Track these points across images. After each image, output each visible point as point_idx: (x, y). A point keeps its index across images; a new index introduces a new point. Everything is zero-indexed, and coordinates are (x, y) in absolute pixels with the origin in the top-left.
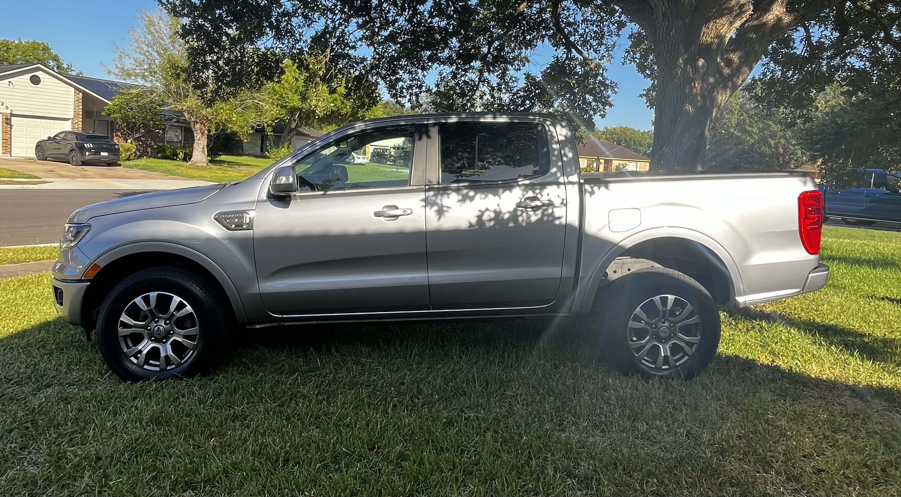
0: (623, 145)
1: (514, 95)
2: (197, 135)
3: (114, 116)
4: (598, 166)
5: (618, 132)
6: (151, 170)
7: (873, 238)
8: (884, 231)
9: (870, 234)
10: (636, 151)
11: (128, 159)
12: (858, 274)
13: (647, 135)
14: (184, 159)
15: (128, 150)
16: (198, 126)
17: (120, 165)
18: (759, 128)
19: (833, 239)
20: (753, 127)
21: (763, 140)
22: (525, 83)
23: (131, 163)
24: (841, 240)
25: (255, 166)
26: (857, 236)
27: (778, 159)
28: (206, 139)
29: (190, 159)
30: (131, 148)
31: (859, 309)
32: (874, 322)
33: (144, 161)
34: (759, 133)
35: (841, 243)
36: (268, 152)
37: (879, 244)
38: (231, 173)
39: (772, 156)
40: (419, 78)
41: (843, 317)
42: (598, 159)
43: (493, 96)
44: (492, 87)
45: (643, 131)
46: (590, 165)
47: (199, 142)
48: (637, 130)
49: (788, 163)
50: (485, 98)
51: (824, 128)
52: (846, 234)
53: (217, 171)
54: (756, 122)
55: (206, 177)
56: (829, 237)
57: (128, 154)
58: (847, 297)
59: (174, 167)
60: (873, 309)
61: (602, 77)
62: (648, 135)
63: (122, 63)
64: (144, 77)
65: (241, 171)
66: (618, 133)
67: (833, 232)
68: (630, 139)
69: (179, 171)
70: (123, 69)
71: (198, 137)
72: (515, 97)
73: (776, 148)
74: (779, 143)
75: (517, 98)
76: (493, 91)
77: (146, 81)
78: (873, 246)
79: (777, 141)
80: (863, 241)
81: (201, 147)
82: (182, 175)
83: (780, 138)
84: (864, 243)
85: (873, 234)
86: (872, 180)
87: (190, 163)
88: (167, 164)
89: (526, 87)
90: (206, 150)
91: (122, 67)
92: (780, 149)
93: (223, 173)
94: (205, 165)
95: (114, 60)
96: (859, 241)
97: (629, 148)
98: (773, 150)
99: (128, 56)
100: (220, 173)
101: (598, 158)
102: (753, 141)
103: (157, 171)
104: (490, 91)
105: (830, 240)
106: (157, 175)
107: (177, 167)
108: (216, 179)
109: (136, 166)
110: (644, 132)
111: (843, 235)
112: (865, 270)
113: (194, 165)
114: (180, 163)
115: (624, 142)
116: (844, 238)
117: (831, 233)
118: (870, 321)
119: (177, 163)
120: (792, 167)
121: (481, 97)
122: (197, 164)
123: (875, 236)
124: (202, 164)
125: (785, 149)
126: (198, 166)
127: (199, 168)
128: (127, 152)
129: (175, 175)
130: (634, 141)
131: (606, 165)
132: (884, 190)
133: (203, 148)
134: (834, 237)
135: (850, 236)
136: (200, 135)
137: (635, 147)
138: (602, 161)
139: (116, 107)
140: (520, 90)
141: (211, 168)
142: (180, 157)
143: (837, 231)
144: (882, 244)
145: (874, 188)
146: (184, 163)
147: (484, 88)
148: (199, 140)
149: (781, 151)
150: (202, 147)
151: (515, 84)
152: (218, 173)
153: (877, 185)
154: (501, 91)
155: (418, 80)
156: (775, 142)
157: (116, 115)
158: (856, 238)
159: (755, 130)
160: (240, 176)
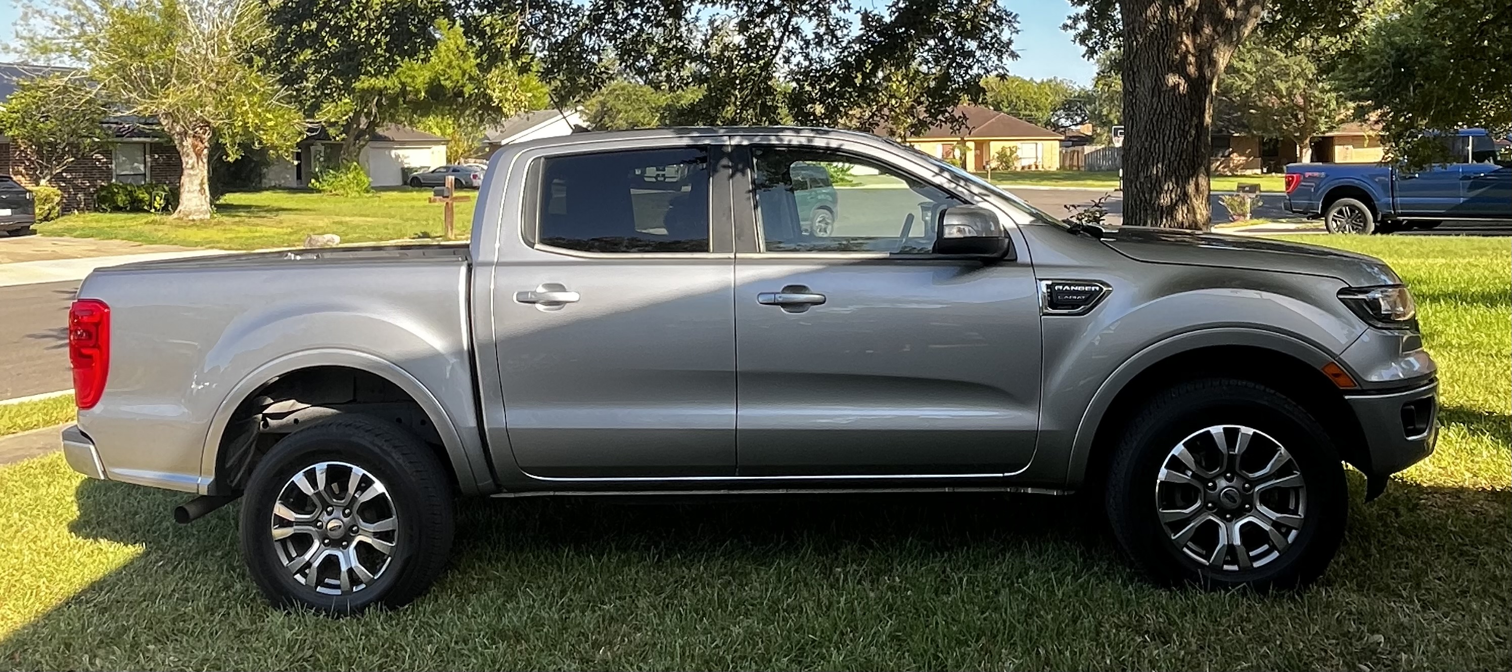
0: (1006, 110)
1: (843, 51)
2: (189, 160)
3: (11, 133)
4: (964, 154)
5: (993, 85)
6: (102, 237)
7: (1482, 251)
8: (1500, 238)
9: (1476, 245)
10: (1030, 119)
11: (46, 219)
12: (1468, 317)
13: (1047, 87)
14: (165, 209)
15: (47, 199)
16: (188, 142)
17: (34, 232)
18: (1256, 62)
19: (1416, 260)
20: (1244, 61)
21: (1265, 82)
22: (861, 29)
23: (55, 226)
24: (1430, 261)
25: (306, 210)
26: (1456, 250)
27: (1295, 116)
28: (206, 166)
29: (175, 209)
30: (52, 196)
31: (1480, 375)
32: (1505, 393)
33: (76, 219)
34: (1258, 70)
35: (1432, 266)
36: (317, 180)
37: (1495, 261)
38: (264, 229)
39: (1283, 112)
40: (681, 36)
41: (1457, 388)
42: (963, 142)
43: (807, 57)
44: (805, 41)
45: (1039, 81)
46: (948, 154)
47: (192, 172)
48: (1028, 79)
49: (1315, 122)
50: (794, 60)
51: (1375, 57)
52: (1437, 249)
53: (234, 227)
54: (1249, 51)
55: (218, 242)
56: (1410, 257)
57: (47, 208)
58: (1458, 357)
59: (147, 227)
60: (1501, 372)
61: (995, 7)
62: (1050, 86)
63: (30, 28)
64: (75, 53)
65: (281, 222)
66: (993, 89)
67: (1415, 248)
68: (1018, 97)
69: (160, 234)
70: (32, 39)
71: (190, 162)
72: (846, 53)
73: (1290, 94)
74: (1295, 86)
75: (850, 55)
76: (807, 47)
77: (80, 59)
78: (1486, 268)
79: (1290, 83)
80: (1467, 260)
81: (197, 182)
82: (169, 242)
83: (1295, 78)
84: (1469, 263)
85: (1482, 244)
86: (1470, 148)
87: (175, 215)
88: (129, 223)
89: (863, 35)
90: (206, 187)
91: (31, 35)
92: (1298, 96)
93: (251, 231)
94: (208, 216)
95: (15, 24)
96: (1461, 260)
97: (1017, 115)
98: (1284, 100)
99: (39, 12)
100: (243, 231)
101: (962, 139)
102: (1248, 87)
103: (116, 238)
104: (802, 48)
105: (1412, 262)
106: (119, 246)
107: (152, 227)
108: (241, 244)
109: (70, 231)
110: (1042, 83)
111: (1433, 251)
112: (1478, 311)
113: (185, 218)
114: (158, 217)
115: (1005, 104)
116: (1436, 257)
117: (1412, 249)
118: (1499, 392)
119: (152, 217)
120: (1323, 129)
121: (787, 61)
122: (191, 218)
123: (1486, 249)
124: (201, 216)
125: (1306, 98)
126: (193, 220)
127: (195, 225)
128: (44, 204)
129: (155, 242)
130: (1025, 101)
131: (978, 152)
132: (1490, 163)
133: (202, 184)
134: (1418, 257)
135: (1444, 253)
136: (195, 159)
137: (1027, 112)
138: (971, 145)
139: (14, 115)
140: (854, 41)
141: (218, 224)
142: (156, 205)
143: (1421, 245)
144: (1499, 261)
145: (1475, 162)
146: (166, 218)
147: (792, 43)
148: (193, 168)
149: (1300, 101)
150: (199, 181)
151: (845, 31)
152: (239, 232)
153: (1479, 156)
154: (821, 46)
155: (680, 38)
156: (1287, 85)
157: (14, 132)
158: (1456, 254)
159: (1250, 66)
160: (286, 234)
